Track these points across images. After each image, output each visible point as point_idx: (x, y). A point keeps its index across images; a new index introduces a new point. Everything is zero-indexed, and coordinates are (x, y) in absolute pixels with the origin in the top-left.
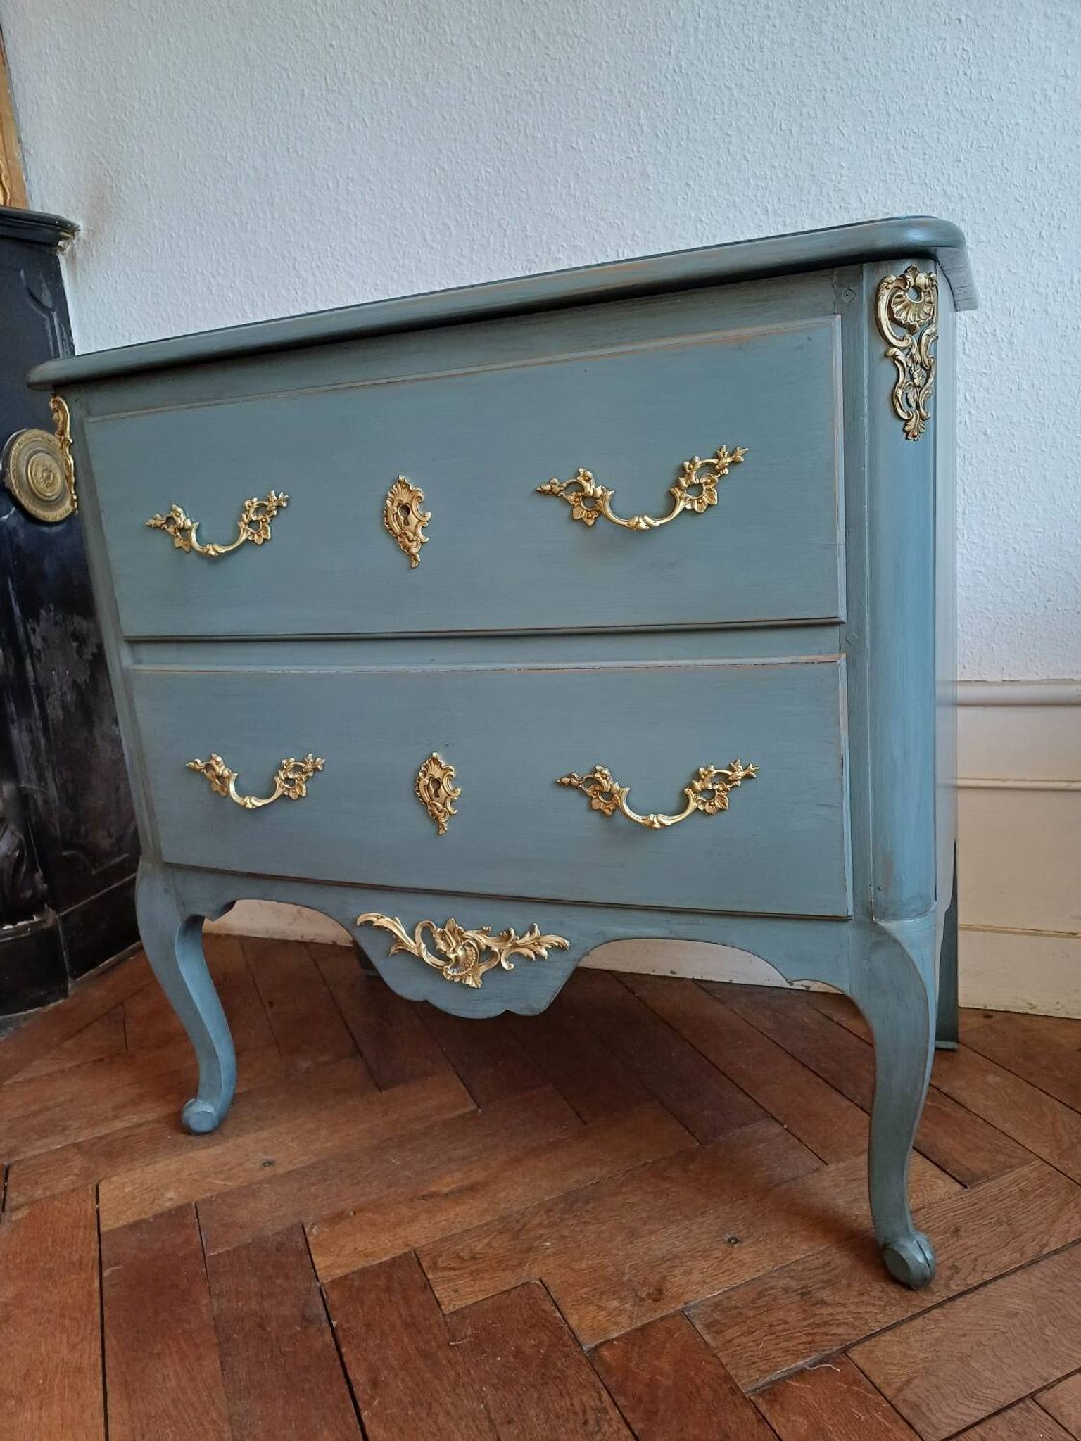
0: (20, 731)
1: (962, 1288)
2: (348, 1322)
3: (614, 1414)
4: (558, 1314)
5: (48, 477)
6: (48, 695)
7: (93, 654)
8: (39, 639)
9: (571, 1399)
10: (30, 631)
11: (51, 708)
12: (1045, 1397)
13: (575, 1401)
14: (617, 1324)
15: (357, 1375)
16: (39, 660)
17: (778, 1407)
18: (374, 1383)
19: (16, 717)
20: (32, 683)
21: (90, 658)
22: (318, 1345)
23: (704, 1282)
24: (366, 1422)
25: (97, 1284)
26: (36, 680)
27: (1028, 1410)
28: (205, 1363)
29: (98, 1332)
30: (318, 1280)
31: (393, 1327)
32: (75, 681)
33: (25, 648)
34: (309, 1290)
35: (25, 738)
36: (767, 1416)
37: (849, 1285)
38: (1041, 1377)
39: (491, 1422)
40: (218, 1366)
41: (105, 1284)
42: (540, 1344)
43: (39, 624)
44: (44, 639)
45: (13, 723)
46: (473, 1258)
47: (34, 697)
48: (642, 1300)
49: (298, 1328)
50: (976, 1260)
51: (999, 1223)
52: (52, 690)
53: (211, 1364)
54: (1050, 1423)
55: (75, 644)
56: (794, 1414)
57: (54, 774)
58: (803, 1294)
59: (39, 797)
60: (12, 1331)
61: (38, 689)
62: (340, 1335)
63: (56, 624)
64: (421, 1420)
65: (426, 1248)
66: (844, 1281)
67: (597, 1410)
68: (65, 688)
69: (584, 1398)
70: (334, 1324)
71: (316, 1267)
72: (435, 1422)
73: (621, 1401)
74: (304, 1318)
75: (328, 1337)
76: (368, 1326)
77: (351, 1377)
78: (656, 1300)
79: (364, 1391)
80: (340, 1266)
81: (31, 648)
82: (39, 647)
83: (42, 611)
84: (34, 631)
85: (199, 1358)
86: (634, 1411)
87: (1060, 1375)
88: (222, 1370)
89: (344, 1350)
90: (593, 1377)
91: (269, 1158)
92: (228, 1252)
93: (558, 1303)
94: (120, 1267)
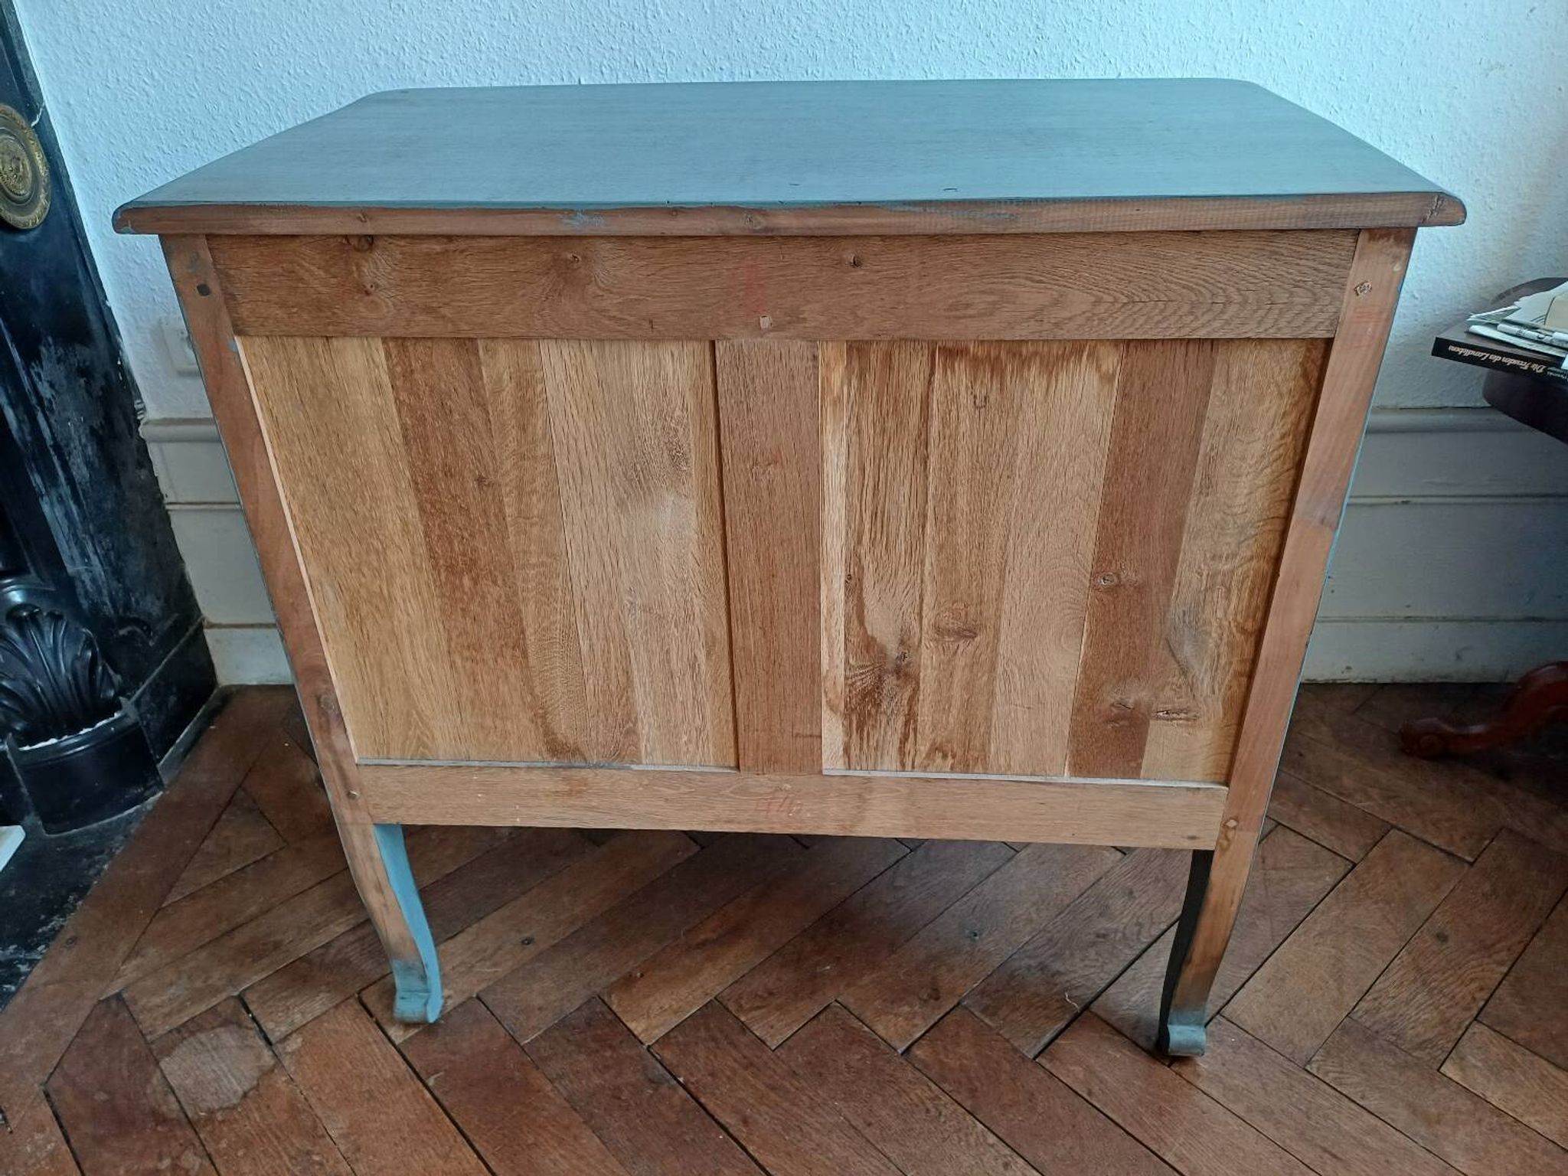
0: (52, 504)
1: (1150, 940)
2: (692, 1074)
3: (945, 1099)
4: (866, 1029)
5: (18, 169)
6: (70, 454)
7: (102, 388)
8: (46, 385)
9: (908, 1095)
10: (36, 379)
11: (75, 468)
12: (1227, 1011)
13: (912, 1096)
14: (915, 1026)
15: (726, 1119)
16: (52, 411)
17: (1058, 1063)
18: (745, 1121)
19: (44, 490)
20: (49, 442)
21: (100, 393)
22: (676, 1100)
23: (967, 976)
24: (756, 1155)
25: (428, 1096)
26: (54, 438)
27: (1220, 1023)
28: (585, 1141)
29: (460, 1138)
30: (642, 1043)
31: (734, 1072)
32: (91, 428)
33: (34, 401)
34: (641, 1057)
35: (59, 512)
36: (1053, 1071)
37: (1072, 955)
38: (1221, 997)
39: (855, 1128)
40: (598, 1140)
41: (436, 1093)
42: (864, 1058)
43: (42, 367)
44: (52, 385)
45: (42, 496)
46: (771, 994)
47: (55, 459)
48: (925, 1001)
49: (650, 1091)
50: (1151, 914)
51: (1157, 880)
52: (72, 445)
53: (590, 1142)
54: (1236, 1029)
55: (82, 381)
56: (1071, 1065)
57: (94, 545)
58: (1041, 969)
59: (86, 577)
60: (371, 1157)
61: (57, 447)
62: (692, 1088)
63: (59, 361)
64: (799, 1141)
65: (725, 993)
66: (1067, 952)
67: (932, 1099)
68: (84, 440)
69: (918, 1092)
70: (681, 1080)
71: (636, 1033)
72: (811, 1140)
73: (946, 1087)
74: (651, 1081)
75: (681, 1091)
76: (712, 1075)
77: (722, 1121)
78: (937, 999)
79: (739, 1130)
80: (657, 1027)
81: (40, 399)
82: (48, 396)
83: (43, 350)
84: (39, 375)
85: (575, 1138)
86: (959, 1093)
87: (1232, 992)
88: (604, 1143)
89: (703, 1100)
90: (918, 1074)
91: (527, 935)
92: (540, 1036)
93: (862, 1017)
94: (441, 1073)
